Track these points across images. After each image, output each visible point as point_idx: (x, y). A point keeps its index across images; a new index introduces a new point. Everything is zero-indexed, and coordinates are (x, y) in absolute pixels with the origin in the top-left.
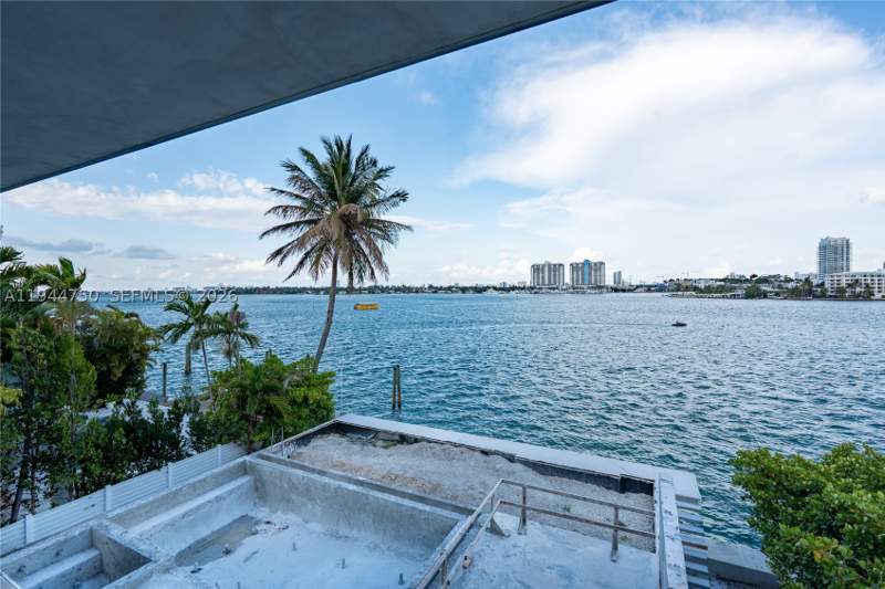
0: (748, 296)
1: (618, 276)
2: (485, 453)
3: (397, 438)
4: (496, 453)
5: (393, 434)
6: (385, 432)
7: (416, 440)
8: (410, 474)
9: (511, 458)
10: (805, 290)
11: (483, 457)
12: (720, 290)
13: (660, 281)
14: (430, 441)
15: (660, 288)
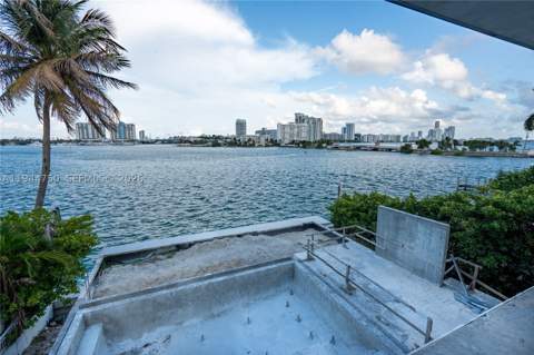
0: (213, 146)
1: (142, 133)
2: (239, 236)
3: (174, 248)
4: (246, 234)
5: (170, 247)
6: (162, 248)
7: (190, 245)
8: (216, 263)
9: (255, 234)
10: (233, 143)
11: (241, 239)
12: (201, 142)
13: (167, 138)
14: (201, 242)
15: (170, 142)
